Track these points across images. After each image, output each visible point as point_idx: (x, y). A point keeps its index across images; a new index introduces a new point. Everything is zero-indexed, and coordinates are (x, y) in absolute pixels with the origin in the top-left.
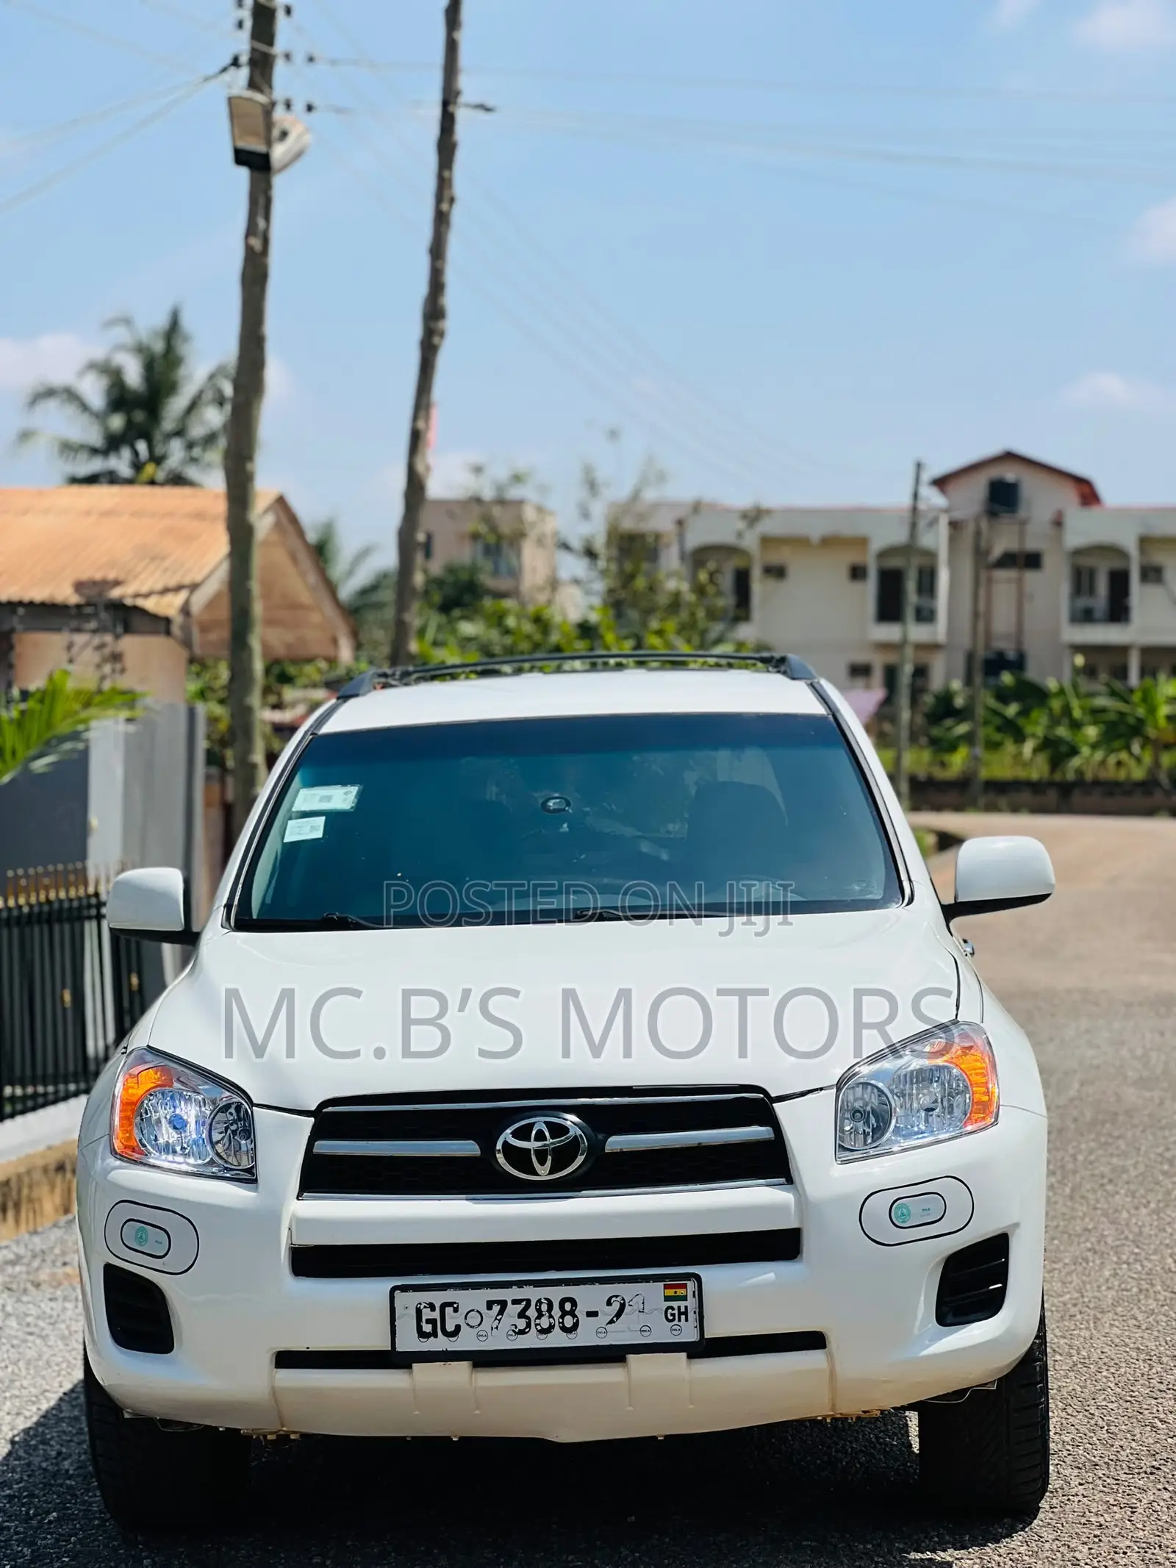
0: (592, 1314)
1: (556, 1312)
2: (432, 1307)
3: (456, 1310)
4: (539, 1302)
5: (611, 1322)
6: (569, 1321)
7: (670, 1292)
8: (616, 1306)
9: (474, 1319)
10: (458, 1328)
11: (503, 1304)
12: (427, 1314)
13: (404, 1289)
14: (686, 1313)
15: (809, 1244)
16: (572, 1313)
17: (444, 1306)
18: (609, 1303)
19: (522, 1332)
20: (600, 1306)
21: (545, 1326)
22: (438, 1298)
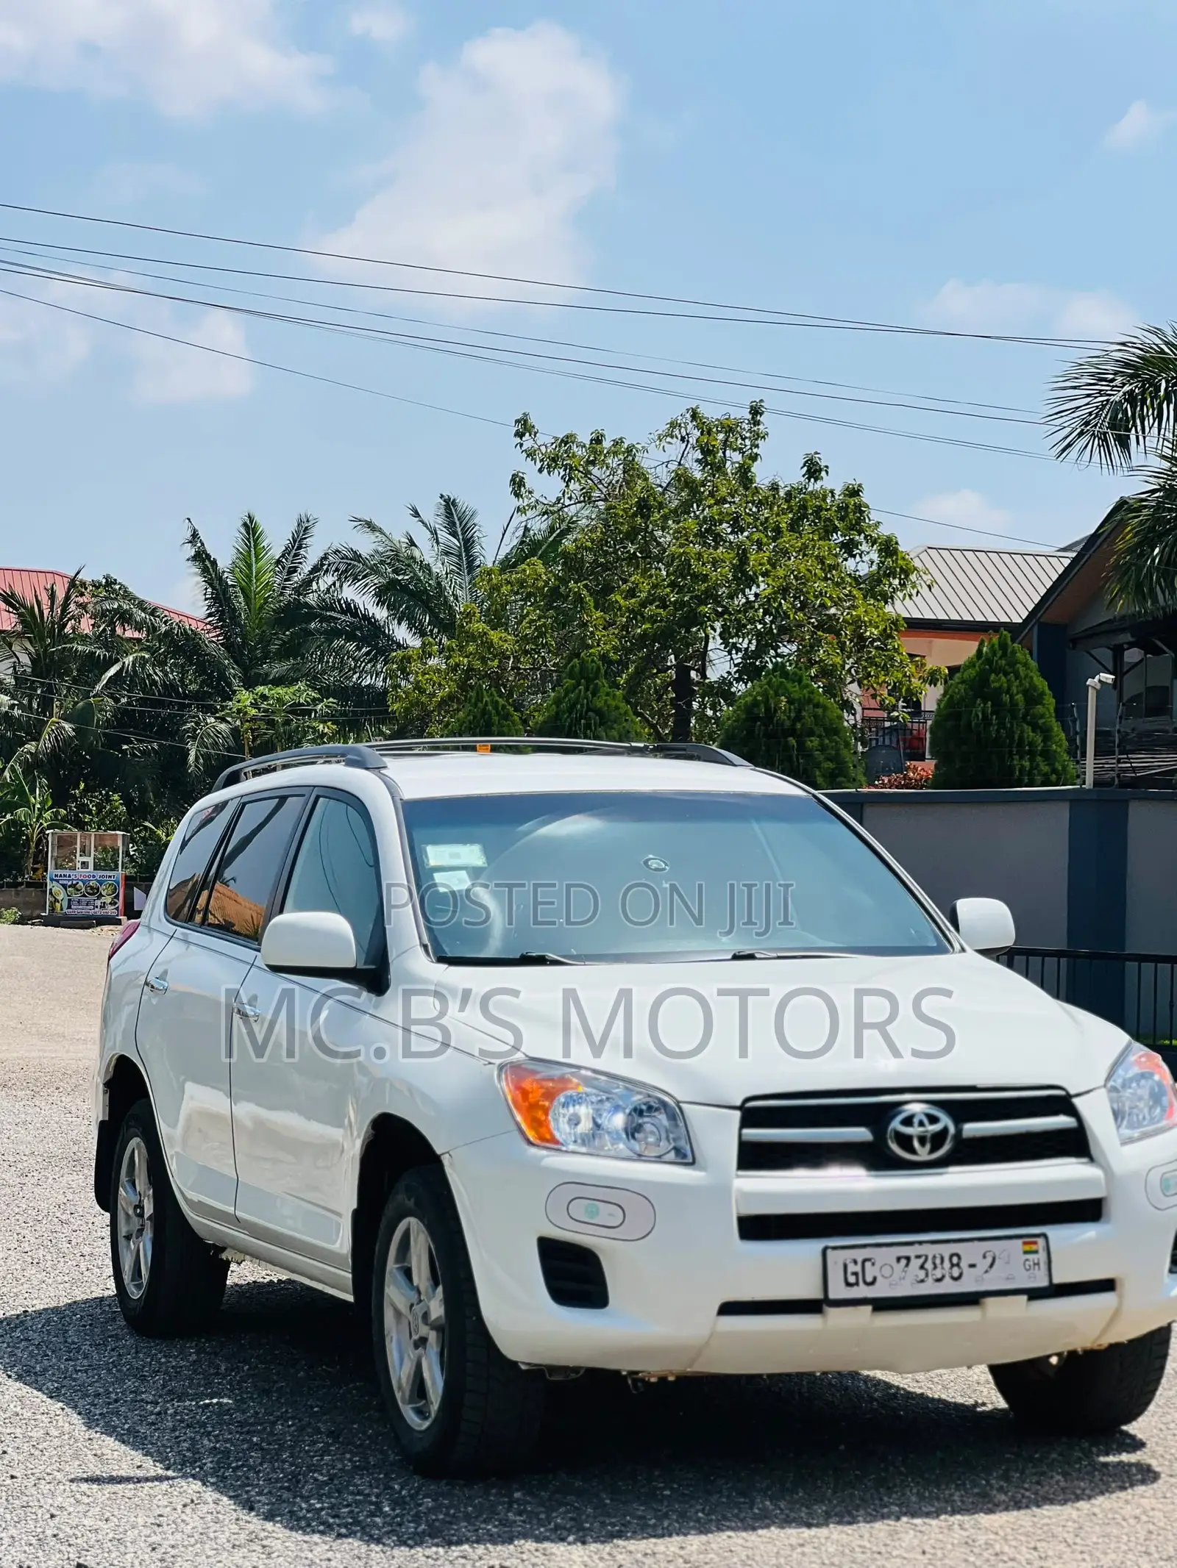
0: (972, 1266)
1: (947, 1264)
2: (855, 1262)
3: (873, 1264)
4: (934, 1257)
5: (986, 1272)
6: (956, 1272)
7: (1027, 1248)
8: (989, 1260)
9: (887, 1271)
10: (875, 1279)
11: (908, 1259)
12: (851, 1268)
13: (835, 1248)
14: (1038, 1264)
15: (1114, 1209)
16: (958, 1265)
17: (864, 1261)
18: (984, 1257)
19: (922, 1281)
20: (977, 1259)
21: (939, 1276)
22: (860, 1255)
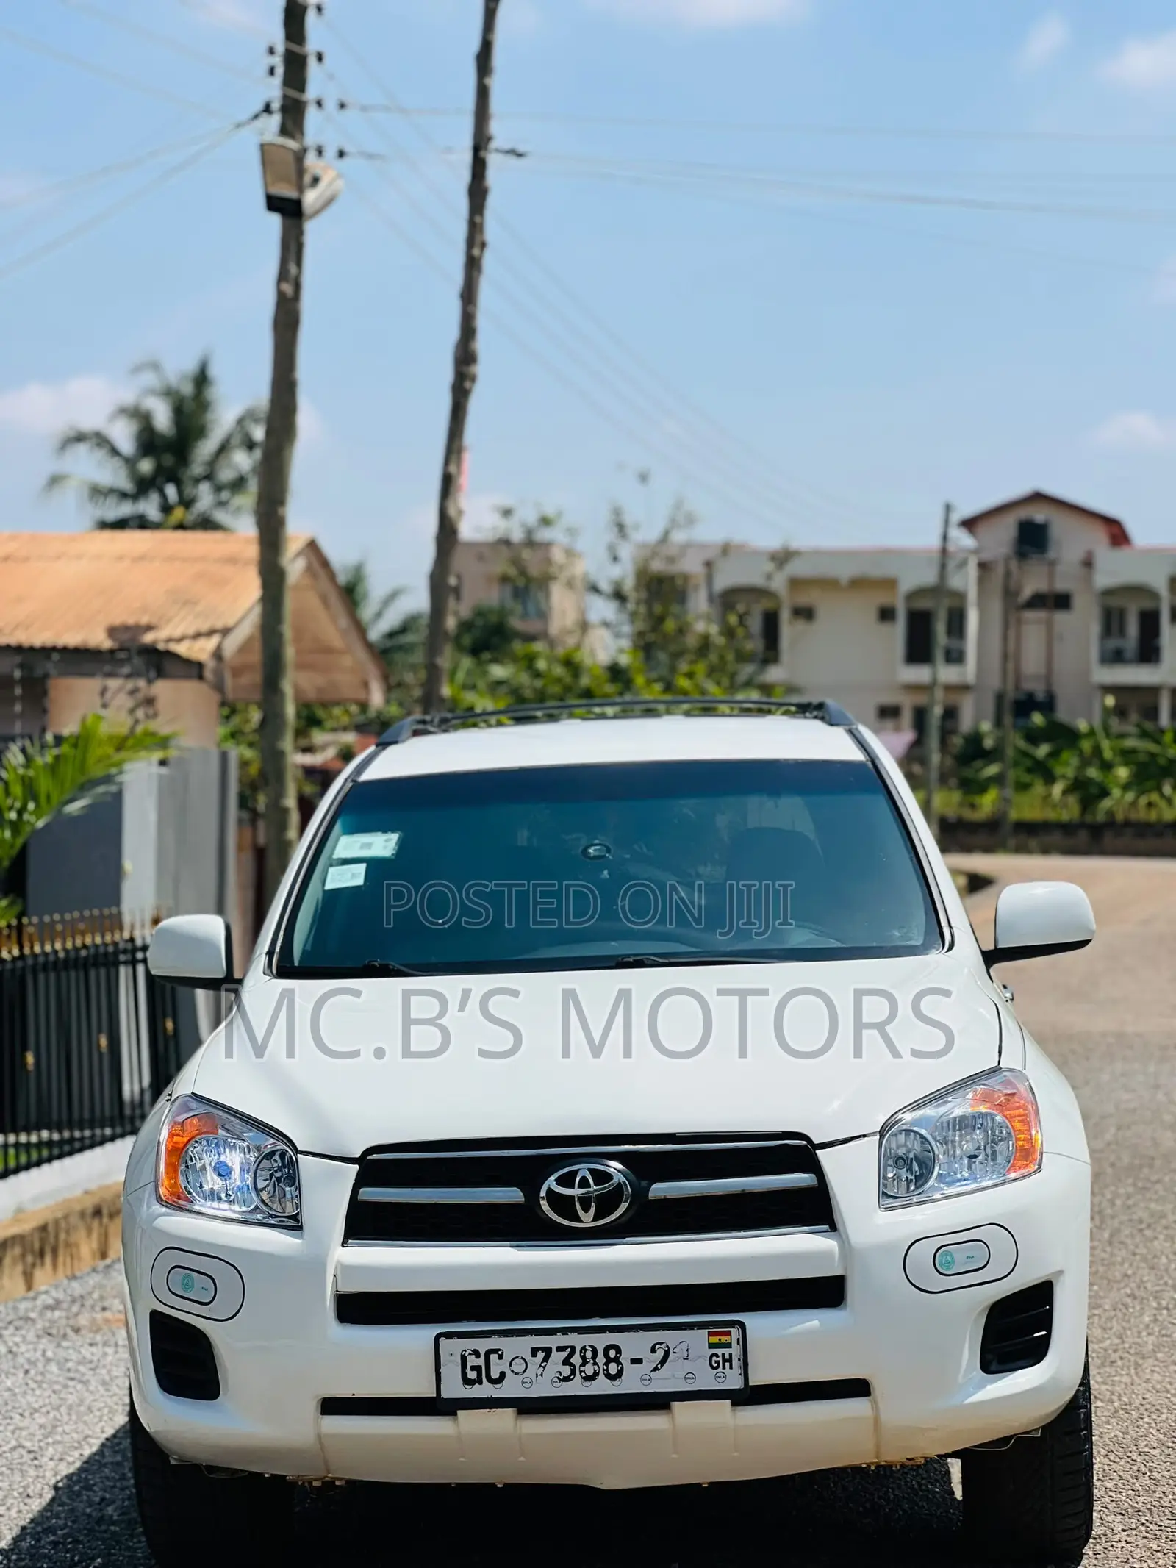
0: (636, 1361)
1: (601, 1359)
2: (477, 1354)
3: (501, 1357)
4: (584, 1349)
5: (656, 1369)
6: (613, 1368)
7: (714, 1340)
8: (660, 1354)
9: (518, 1366)
10: (503, 1375)
11: (548, 1351)
12: (472, 1361)
13: (449, 1335)
14: (730, 1361)
15: (853, 1291)
16: (616, 1360)
17: (489, 1353)
18: (653, 1350)
19: (567, 1379)
20: (644, 1353)
21: (590, 1372)
22: (483, 1345)
